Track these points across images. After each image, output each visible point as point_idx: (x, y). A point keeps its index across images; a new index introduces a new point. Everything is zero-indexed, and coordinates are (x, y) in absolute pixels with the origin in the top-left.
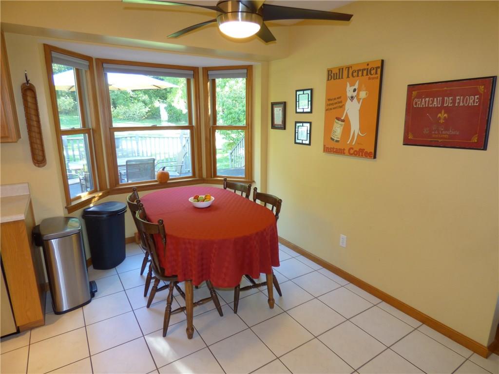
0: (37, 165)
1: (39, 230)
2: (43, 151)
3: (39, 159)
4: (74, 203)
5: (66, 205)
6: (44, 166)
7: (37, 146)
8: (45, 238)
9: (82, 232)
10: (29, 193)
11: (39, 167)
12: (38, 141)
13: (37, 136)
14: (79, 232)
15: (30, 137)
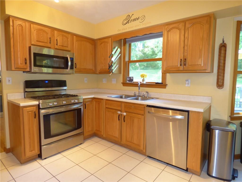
0: (218, 87)
1: (210, 122)
2: (223, 80)
3: (220, 84)
4: (235, 116)
5: (230, 115)
6: (222, 88)
7: (221, 77)
8: (212, 127)
9: (236, 133)
10: (210, 102)
11: (219, 89)
12: (222, 74)
13: (222, 72)
14: (234, 132)
15: (218, 72)
